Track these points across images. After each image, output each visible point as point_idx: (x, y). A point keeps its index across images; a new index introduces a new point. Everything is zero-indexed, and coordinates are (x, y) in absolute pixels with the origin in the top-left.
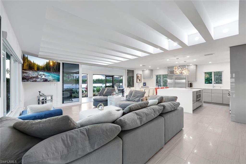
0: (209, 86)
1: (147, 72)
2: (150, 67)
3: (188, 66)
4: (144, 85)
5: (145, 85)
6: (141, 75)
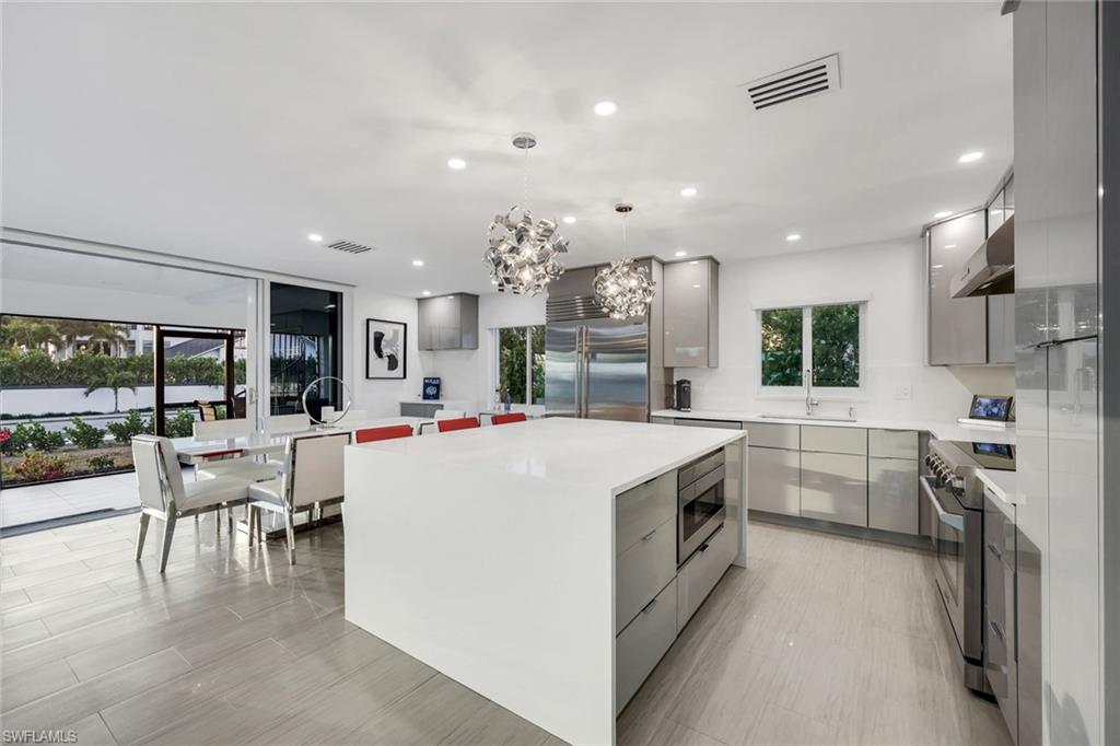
0: (785, 404)
1: (443, 311)
2: (418, 263)
3: (663, 264)
4: (426, 396)
5: (436, 397)
6: (403, 327)
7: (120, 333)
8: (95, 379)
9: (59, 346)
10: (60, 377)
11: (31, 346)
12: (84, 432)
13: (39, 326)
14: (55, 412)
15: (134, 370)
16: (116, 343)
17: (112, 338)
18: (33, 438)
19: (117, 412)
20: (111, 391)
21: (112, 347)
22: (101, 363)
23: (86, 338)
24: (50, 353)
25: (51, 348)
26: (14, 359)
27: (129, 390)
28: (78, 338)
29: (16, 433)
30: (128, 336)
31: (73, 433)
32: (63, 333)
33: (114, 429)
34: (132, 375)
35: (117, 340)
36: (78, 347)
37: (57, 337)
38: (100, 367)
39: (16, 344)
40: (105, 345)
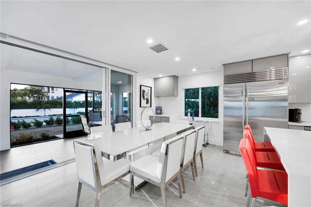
1: (165, 82)
2: (177, 59)
5: (161, 113)
6: (150, 88)
7: (45, 94)
8: (39, 106)
9: (29, 97)
10: (30, 106)
11: (22, 97)
12: (37, 123)
13: (24, 92)
14: (28, 116)
15: (50, 104)
16: (44, 97)
17: (43, 95)
18: (22, 124)
19: (45, 116)
20: (43, 110)
21: (43, 98)
22: (41, 102)
23: (36, 95)
24: (27, 99)
25: (27, 98)
26: (17, 101)
27: (48, 110)
28: (34, 95)
29: (17, 123)
30: (47, 95)
31: (34, 123)
32: (30, 94)
33: (46, 121)
34: (49, 105)
35: (44, 96)
36: (34, 98)
37: (29, 95)
38: (40, 103)
39: (18, 97)
40: (41, 97)
